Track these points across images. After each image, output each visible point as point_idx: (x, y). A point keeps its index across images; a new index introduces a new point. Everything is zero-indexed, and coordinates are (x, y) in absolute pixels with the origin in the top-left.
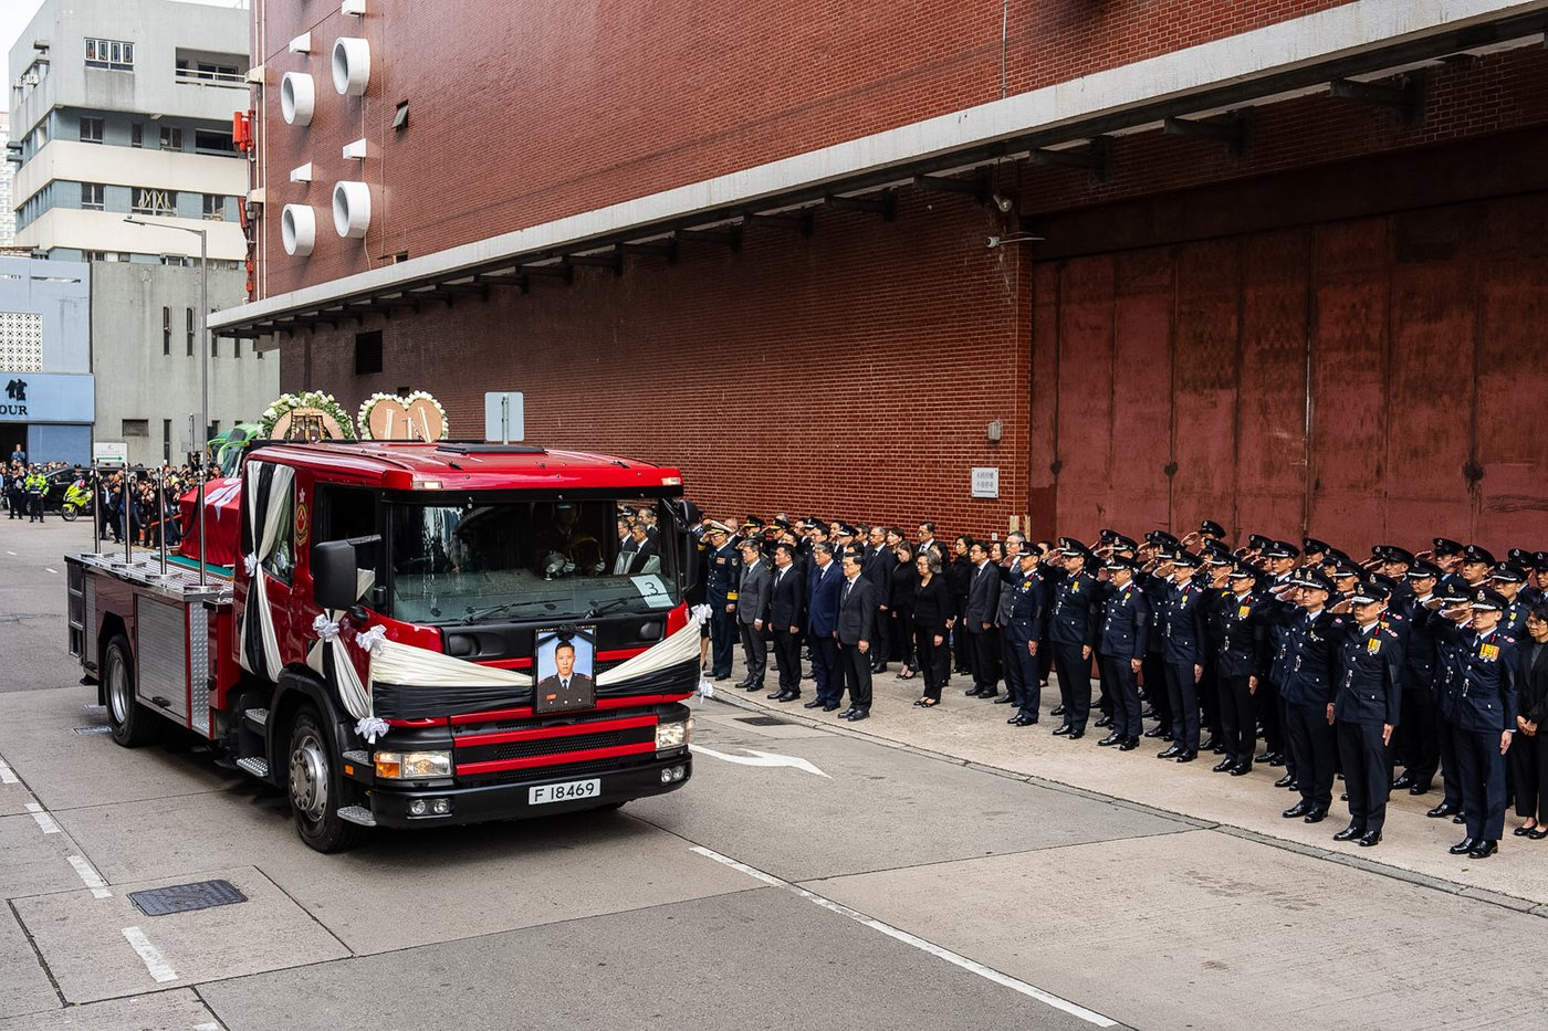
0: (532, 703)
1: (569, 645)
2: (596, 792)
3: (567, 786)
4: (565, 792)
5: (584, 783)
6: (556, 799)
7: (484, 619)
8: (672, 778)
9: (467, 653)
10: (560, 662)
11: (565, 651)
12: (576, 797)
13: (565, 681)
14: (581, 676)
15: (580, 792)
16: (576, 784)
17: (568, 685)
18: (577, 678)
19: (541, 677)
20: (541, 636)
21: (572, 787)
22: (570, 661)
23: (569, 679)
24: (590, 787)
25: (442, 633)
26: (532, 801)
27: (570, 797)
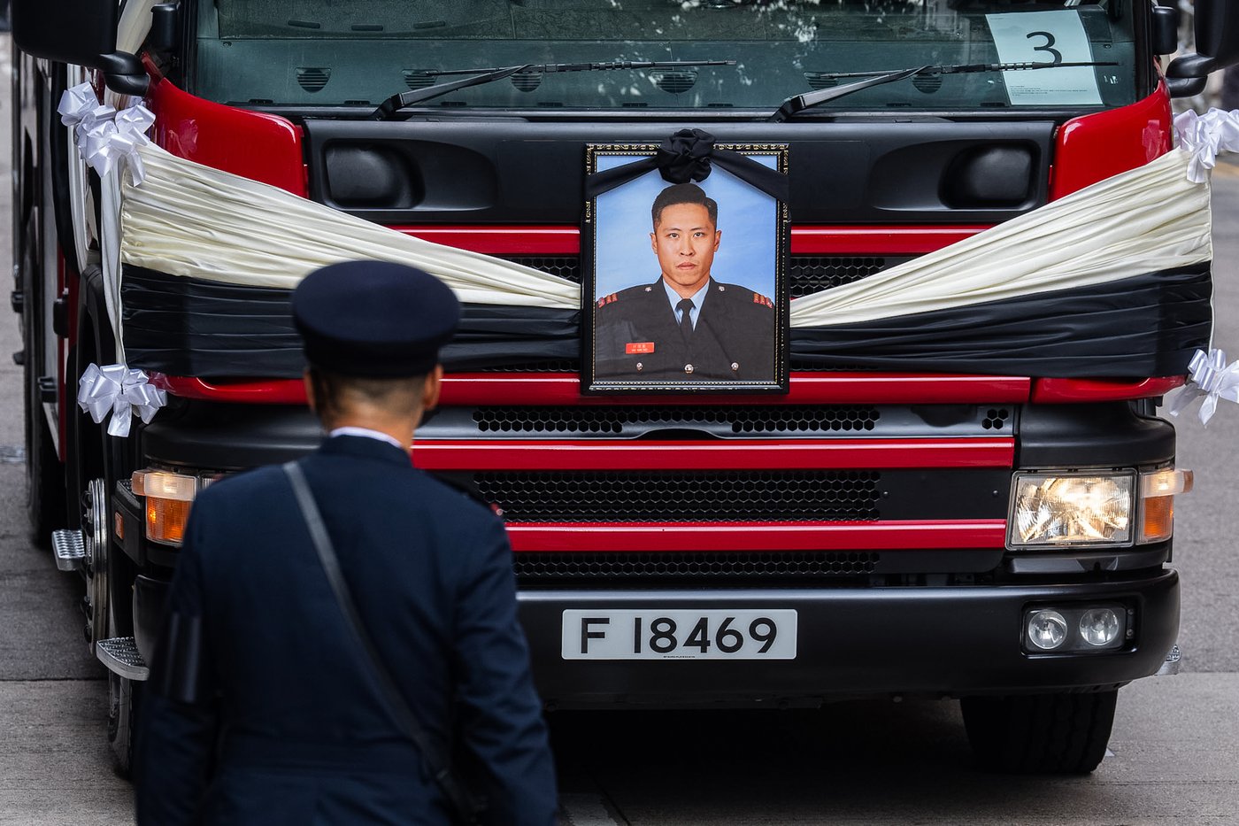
0: (580, 364)
1: (699, 198)
2: (785, 648)
3: (686, 621)
4: (682, 634)
5: (742, 619)
6: (647, 654)
7: (446, 105)
8: (1073, 637)
9: (387, 200)
10: (670, 246)
11: (684, 216)
12: (714, 653)
13: (686, 305)
14: (739, 296)
15: (729, 641)
16: (715, 618)
17: (695, 316)
18: (726, 300)
19: (607, 286)
20: (604, 164)
21: (703, 625)
22: (702, 246)
23: (698, 298)
24: (763, 630)
25: (305, 134)
26: (571, 649)
27: (694, 653)
